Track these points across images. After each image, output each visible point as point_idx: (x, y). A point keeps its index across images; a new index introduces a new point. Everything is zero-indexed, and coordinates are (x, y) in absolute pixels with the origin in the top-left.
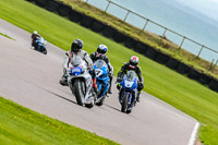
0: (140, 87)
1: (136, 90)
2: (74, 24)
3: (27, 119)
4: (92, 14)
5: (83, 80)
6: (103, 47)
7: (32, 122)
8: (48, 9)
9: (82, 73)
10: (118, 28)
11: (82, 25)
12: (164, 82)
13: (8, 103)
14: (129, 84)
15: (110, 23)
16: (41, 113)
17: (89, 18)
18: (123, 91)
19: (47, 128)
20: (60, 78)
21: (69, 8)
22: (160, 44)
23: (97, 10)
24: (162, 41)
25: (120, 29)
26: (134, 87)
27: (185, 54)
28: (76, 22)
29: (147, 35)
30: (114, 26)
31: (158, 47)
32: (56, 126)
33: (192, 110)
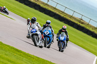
0: (67, 40)
1: (65, 41)
2: (41, 13)
3: (21, 55)
4: (50, 9)
5: (37, 35)
6: (48, 21)
7: (23, 56)
8: (30, 7)
9: (36, 31)
10: (61, 15)
11: (45, 13)
12: (81, 39)
13: (12, 48)
14: (62, 38)
15: (57, 13)
16: (27, 52)
17: (48, 10)
18: (60, 42)
19: (29, 59)
20: (27, 35)
21: (39, 6)
22: (80, 22)
23: (52, 7)
24: (80, 21)
25: (62, 15)
26: (64, 40)
27: (91, 26)
28: (42, 12)
29: (74, 18)
30: (59, 14)
31: (79, 24)
32: (33, 58)
33: (94, 51)
